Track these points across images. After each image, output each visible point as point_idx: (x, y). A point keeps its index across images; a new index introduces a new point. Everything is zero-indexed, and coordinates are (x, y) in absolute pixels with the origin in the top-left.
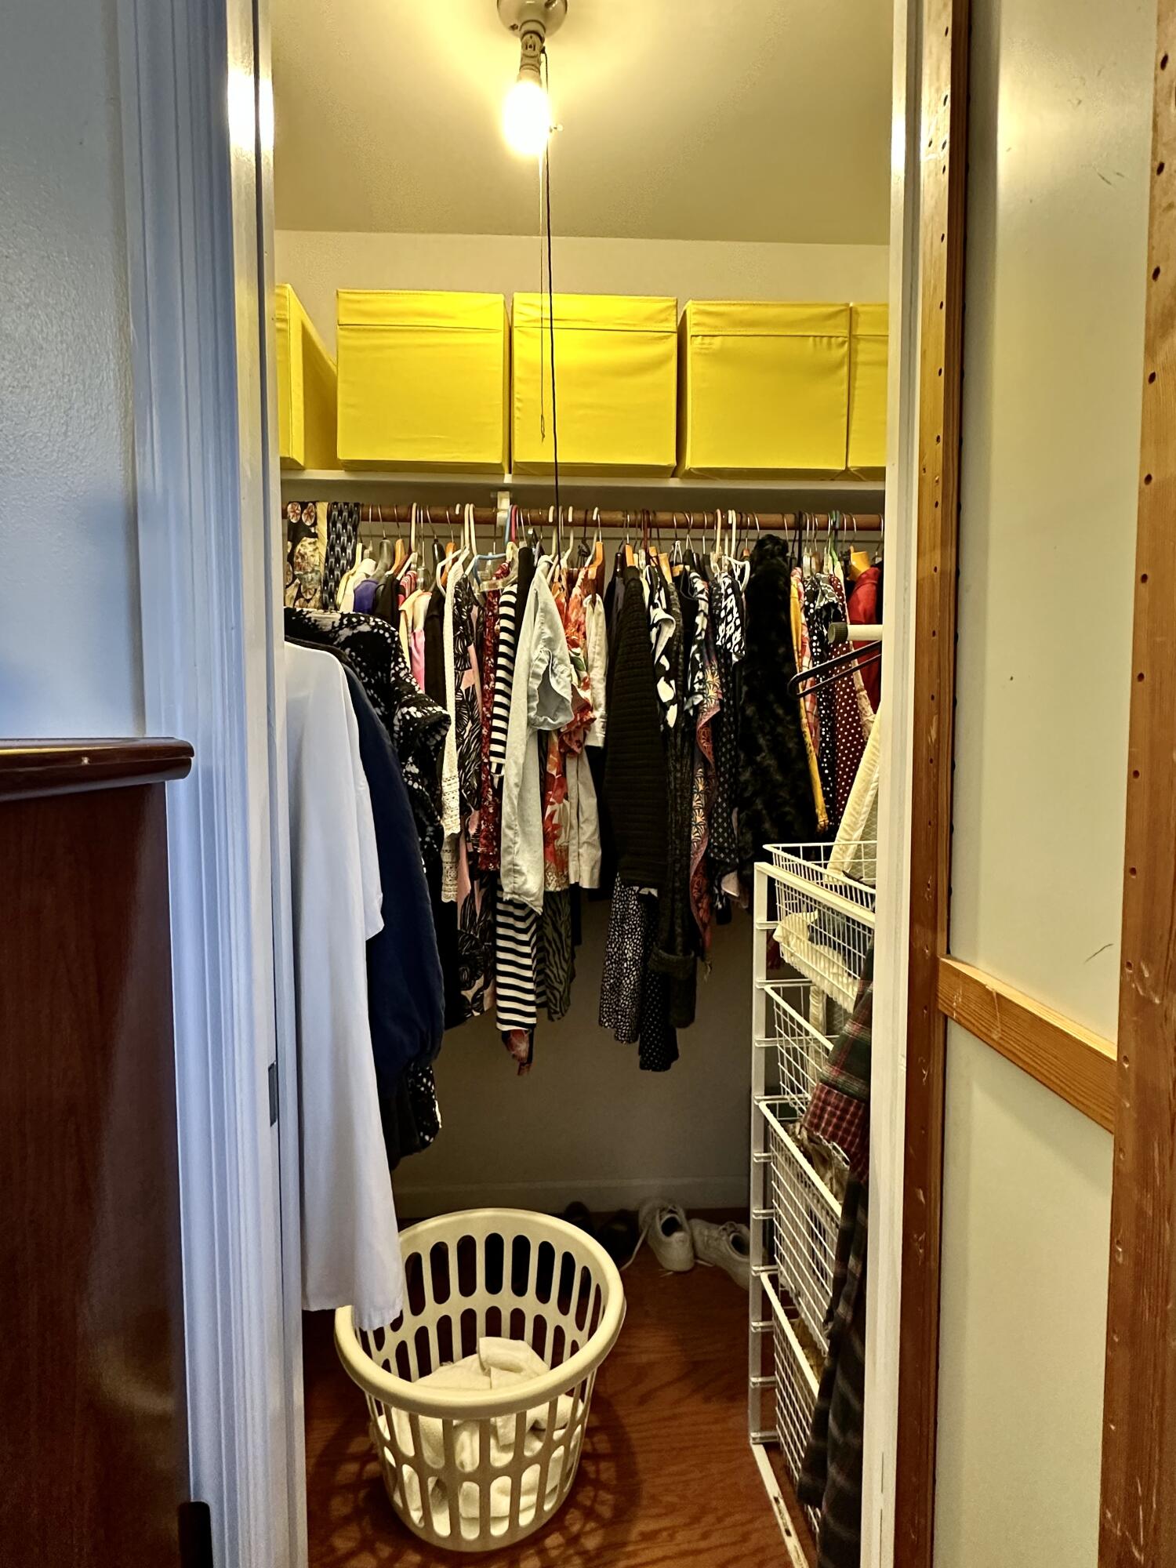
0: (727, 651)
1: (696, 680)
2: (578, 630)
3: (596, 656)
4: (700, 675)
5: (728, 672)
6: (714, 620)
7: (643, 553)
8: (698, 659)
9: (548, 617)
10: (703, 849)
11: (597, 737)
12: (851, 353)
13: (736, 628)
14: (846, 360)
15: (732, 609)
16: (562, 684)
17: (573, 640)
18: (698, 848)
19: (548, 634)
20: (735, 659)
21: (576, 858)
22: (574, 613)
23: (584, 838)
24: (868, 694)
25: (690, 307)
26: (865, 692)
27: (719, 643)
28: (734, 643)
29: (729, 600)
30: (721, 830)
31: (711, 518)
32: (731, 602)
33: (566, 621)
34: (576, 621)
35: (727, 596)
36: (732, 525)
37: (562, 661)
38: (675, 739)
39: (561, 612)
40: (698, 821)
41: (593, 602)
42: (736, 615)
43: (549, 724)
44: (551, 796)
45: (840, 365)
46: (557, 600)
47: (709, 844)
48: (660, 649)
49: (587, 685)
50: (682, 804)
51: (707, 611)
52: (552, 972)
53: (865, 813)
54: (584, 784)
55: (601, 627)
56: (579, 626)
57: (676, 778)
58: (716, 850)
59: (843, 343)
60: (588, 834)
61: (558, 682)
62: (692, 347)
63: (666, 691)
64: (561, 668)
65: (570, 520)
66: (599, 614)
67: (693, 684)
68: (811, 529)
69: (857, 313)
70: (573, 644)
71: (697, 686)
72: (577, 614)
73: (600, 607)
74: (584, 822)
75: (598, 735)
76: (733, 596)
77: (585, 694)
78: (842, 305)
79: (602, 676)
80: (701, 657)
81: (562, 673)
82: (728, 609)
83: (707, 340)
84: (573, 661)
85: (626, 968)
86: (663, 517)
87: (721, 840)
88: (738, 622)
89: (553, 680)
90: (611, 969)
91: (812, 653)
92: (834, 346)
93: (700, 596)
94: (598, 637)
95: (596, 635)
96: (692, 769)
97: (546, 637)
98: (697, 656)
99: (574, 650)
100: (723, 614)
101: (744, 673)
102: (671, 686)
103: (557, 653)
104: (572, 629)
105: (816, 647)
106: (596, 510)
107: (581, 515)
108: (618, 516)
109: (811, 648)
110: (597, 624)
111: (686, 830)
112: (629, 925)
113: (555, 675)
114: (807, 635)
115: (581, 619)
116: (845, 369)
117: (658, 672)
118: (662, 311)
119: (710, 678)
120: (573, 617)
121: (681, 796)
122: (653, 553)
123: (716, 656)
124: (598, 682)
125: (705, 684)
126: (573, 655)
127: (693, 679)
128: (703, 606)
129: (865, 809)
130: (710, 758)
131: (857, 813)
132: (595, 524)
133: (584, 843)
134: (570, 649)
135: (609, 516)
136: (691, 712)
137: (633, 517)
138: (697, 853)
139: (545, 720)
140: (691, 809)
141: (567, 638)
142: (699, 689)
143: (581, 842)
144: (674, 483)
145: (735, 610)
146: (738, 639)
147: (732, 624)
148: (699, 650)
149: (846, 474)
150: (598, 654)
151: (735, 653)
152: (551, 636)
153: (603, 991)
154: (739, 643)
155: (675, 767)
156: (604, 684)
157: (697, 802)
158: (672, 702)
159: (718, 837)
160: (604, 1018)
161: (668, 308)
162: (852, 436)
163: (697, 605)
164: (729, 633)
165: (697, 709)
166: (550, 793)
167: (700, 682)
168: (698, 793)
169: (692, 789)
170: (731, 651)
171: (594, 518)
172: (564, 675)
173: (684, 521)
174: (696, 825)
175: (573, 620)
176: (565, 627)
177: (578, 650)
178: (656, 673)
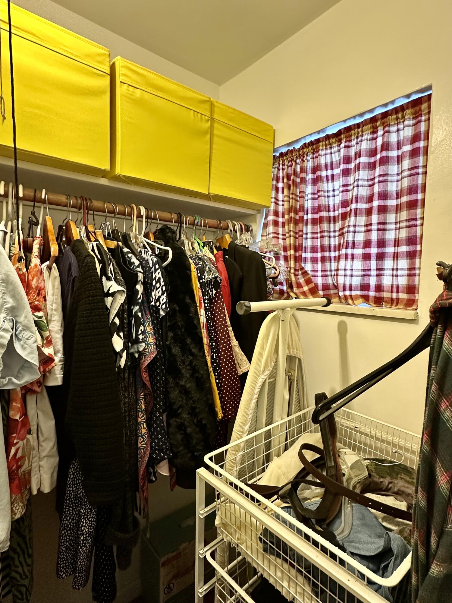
0: (157, 308)
1: (140, 332)
2: (39, 294)
3: (53, 312)
4: (142, 328)
5: (158, 323)
6: (148, 287)
7: (83, 228)
8: (140, 316)
9: (11, 287)
10: (148, 453)
11: (57, 378)
12: (212, 127)
13: (163, 293)
14: (209, 130)
15: (159, 279)
16: (29, 350)
17: (36, 305)
18: (145, 453)
19: (10, 303)
20: (162, 313)
21: (38, 472)
22: (35, 280)
23: (44, 454)
24: (233, 329)
25: (119, 61)
26: (231, 328)
27: (153, 303)
28: (162, 303)
29: (157, 272)
30: (160, 437)
31: (130, 210)
32: (158, 275)
33: (27, 287)
34: (37, 287)
35: (156, 270)
36: (143, 216)
37: (26, 328)
38: (124, 375)
39: (22, 281)
40: (143, 433)
41: (49, 268)
42: (162, 284)
43: (13, 383)
44: (15, 438)
45: (206, 133)
46: (18, 270)
47: (152, 447)
48: (114, 312)
49: (48, 342)
50: (130, 421)
51: (142, 280)
52: (17, 572)
53: (251, 414)
54: (43, 412)
55: (57, 289)
56: (40, 291)
57: (125, 403)
58: (157, 452)
59: (208, 120)
60: (48, 449)
61: (23, 348)
62: (120, 90)
63: (118, 343)
64: (27, 334)
65: (21, 195)
66: (55, 278)
67: (137, 335)
68: (186, 224)
69: (214, 105)
70: (35, 309)
71: (141, 337)
72: (37, 281)
73: (55, 272)
74: (44, 441)
75: (58, 376)
76: (159, 271)
77: (48, 351)
78: (208, 98)
79: (59, 328)
80: (142, 315)
81: (27, 339)
82: (157, 279)
83: (131, 89)
84: (37, 324)
85: (83, 540)
86: (97, 204)
87: (161, 444)
88: (164, 288)
89: (17, 346)
90: (66, 536)
91: (205, 307)
92: (204, 121)
93: (138, 269)
94: (55, 297)
95: (53, 295)
96: (136, 392)
97: (8, 306)
98: (140, 314)
99: (37, 314)
100: (154, 283)
101: (169, 324)
102: (121, 337)
103: (21, 319)
104: (34, 295)
105: (207, 303)
106: (44, 191)
107: (31, 193)
108: (63, 199)
109: (205, 303)
110: (54, 286)
111: (134, 439)
112: (85, 509)
113: (19, 340)
114: (201, 296)
115: (42, 285)
116: (209, 136)
117: (112, 329)
118: (100, 55)
119: (148, 329)
120: (34, 283)
121: (128, 415)
122: (91, 229)
123: (150, 312)
124: (56, 333)
125: (145, 334)
126: (36, 319)
127: (137, 331)
128: (141, 276)
129: (251, 411)
130: (148, 384)
131: (247, 414)
132: (43, 202)
133: (44, 457)
134: (33, 314)
135: (54, 197)
136: (137, 355)
137: (75, 201)
138: (144, 457)
139: (10, 380)
140: (137, 424)
141: (30, 303)
142: (142, 339)
143: (42, 457)
144: (104, 181)
145: (162, 280)
146: (165, 300)
147: (160, 289)
148: (140, 310)
149: (208, 197)
150: (55, 310)
151: (163, 310)
152: (14, 305)
153: (59, 553)
154: (165, 303)
155: (124, 395)
156: (62, 334)
157: (142, 418)
158: (122, 351)
159: (158, 442)
160: (61, 571)
161: (104, 54)
162: (211, 176)
163: (137, 276)
164: (158, 295)
165: (141, 353)
166: (14, 435)
167: (143, 333)
168: (142, 412)
169: (136, 408)
170: (160, 307)
171: (43, 197)
172: (30, 342)
173: (112, 209)
174: (142, 436)
175: (34, 287)
176: (28, 294)
177: (40, 314)
178: (111, 330)
